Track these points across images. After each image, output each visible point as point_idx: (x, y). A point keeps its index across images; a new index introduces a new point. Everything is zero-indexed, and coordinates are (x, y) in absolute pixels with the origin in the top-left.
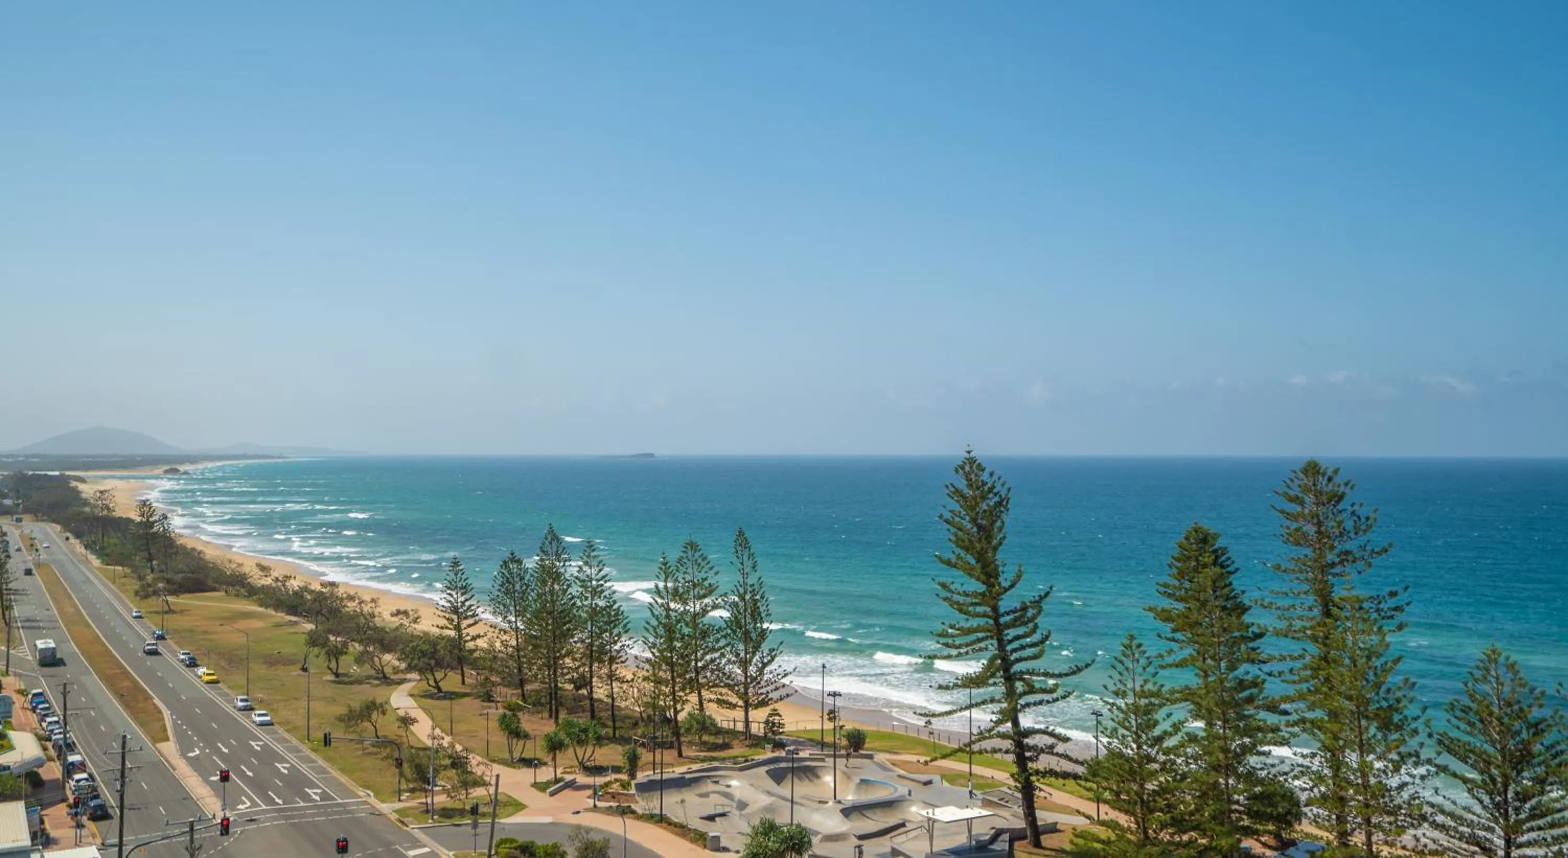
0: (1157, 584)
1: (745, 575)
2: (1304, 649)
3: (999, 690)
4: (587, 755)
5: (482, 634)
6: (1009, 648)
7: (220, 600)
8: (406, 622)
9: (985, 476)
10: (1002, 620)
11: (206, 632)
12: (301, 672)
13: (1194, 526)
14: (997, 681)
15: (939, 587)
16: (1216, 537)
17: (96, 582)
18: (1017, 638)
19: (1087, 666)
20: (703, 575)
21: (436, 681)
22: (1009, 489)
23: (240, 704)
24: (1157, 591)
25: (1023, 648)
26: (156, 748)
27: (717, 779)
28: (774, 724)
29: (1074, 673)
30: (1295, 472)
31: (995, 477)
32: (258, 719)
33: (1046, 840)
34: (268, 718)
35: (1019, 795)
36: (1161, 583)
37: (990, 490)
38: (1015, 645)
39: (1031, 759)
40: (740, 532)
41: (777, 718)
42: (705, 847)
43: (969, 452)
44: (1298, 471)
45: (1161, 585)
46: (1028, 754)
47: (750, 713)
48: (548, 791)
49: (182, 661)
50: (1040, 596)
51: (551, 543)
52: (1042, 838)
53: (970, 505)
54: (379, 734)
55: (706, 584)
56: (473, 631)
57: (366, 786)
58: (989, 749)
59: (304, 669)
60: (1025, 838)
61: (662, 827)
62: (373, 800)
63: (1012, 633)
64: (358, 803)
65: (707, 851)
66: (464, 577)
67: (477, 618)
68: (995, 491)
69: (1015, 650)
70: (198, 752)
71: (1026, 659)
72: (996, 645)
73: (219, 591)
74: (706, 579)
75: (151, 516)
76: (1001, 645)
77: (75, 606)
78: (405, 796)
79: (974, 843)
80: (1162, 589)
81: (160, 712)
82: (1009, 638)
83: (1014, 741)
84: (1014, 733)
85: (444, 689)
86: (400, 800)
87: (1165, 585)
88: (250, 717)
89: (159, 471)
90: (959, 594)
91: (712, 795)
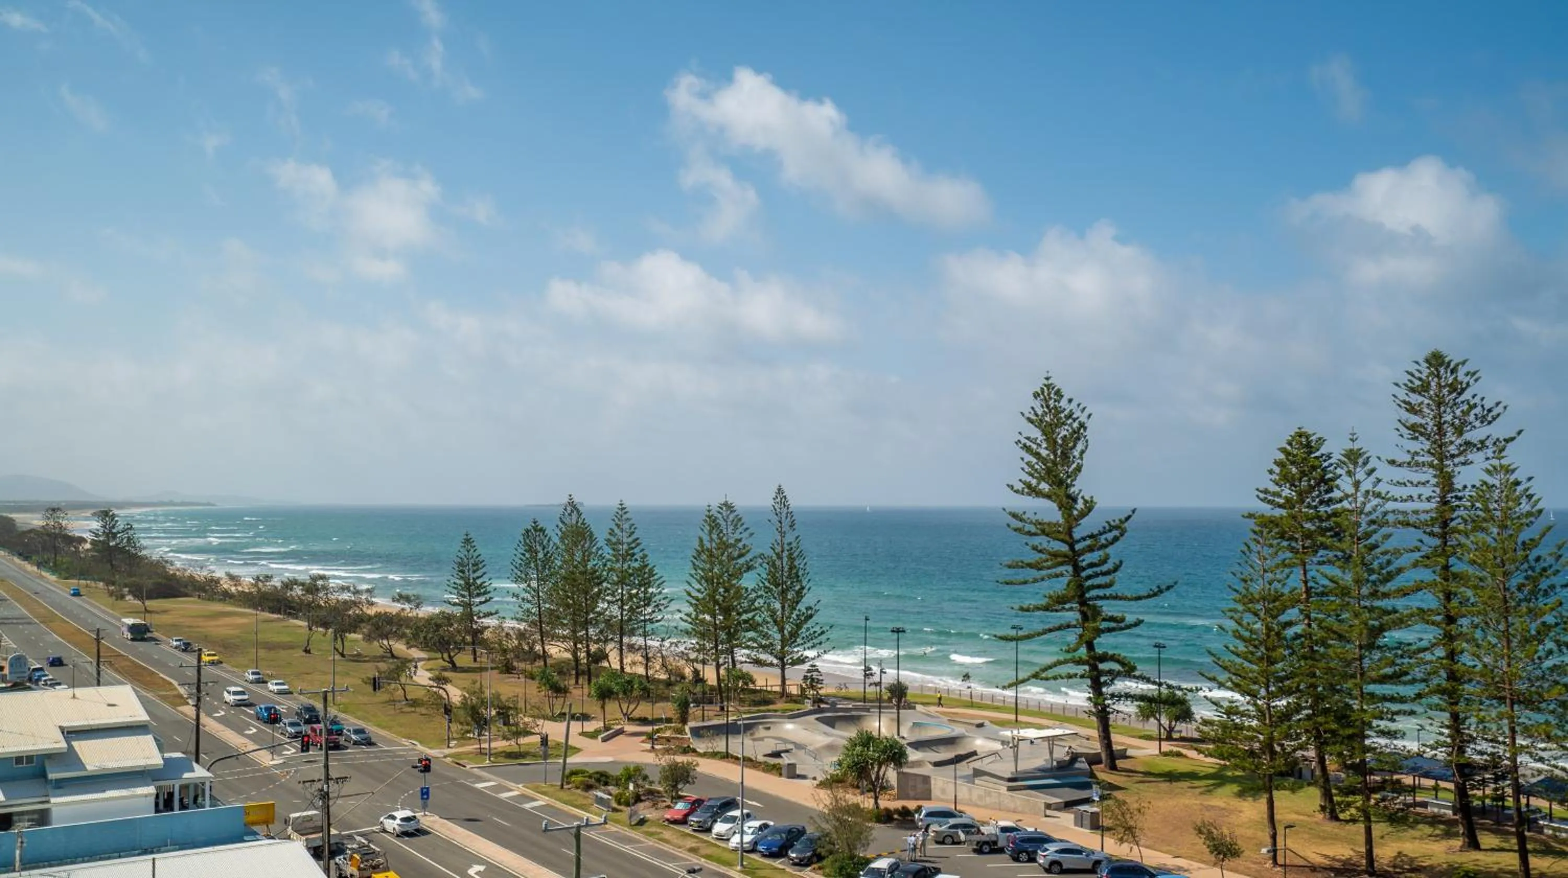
0: (1257, 490)
1: (783, 534)
2: (1421, 541)
3: (1072, 615)
4: (630, 710)
5: (493, 611)
6: (1084, 574)
7: (194, 603)
8: (407, 606)
9: (1063, 403)
10: (1078, 547)
11: (189, 627)
12: (304, 654)
13: (1297, 430)
14: (1074, 605)
15: (1010, 517)
16: (1321, 441)
17: (58, 591)
18: (1092, 565)
19: (1168, 588)
20: (737, 536)
21: (450, 656)
22: (1089, 416)
23: (251, 677)
24: (1258, 496)
25: (1096, 575)
26: (177, 711)
27: (768, 726)
28: (813, 680)
29: (1155, 595)
30: (1417, 363)
31: (1074, 404)
32: (276, 688)
33: (1120, 763)
34: (286, 687)
35: (1094, 718)
36: (1261, 489)
37: (1069, 416)
38: (1089, 572)
39: (1106, 684)
40: (779, 490)
41: (815, 673)
42: (781, 775)
43: (1047, 379)
44: (1421, 361)
45: (1261, 492)
46: (1103, 679)
47: (786, 671)
48: (600, 737)
49: (176, 647)
50: (1120, 520)
51: (570, 515)
52: (1117, 761)
53: (1049, 431)
54: (408, 698)
55: (740, 545)
56: (484, 608)
57: (408, 737)
58: (1063, 675)
59: (307, 651)
60: (1100, 762)
61: (729, 762)
62: (420, 747)
63: (1088, 558)
64: (404, 750)
65: (783, 779)
66: (476, 554)
67: (488, 596)
68: (1074, 416)
69: (1089, 577)
70: (223, 713)
71: (1099, 587)
72: (1071, 573)
73: (191, 596)
74: (740, 540)
75: (113, 527)
76: (1077, 569)
77: (45, 608)
78: (453, 743)
79: (1055, 763)
80: (1262, 495)
81: (171, 683)
82: (1084, 564)
83: (1090, 665)
84: (1090, 657)
85: (458, 665)
86: (449, 747)
87: (1266, 491)
88: (267, 688)
89: (88, 514)
90: (1031, 523)
91: (766, 740)
